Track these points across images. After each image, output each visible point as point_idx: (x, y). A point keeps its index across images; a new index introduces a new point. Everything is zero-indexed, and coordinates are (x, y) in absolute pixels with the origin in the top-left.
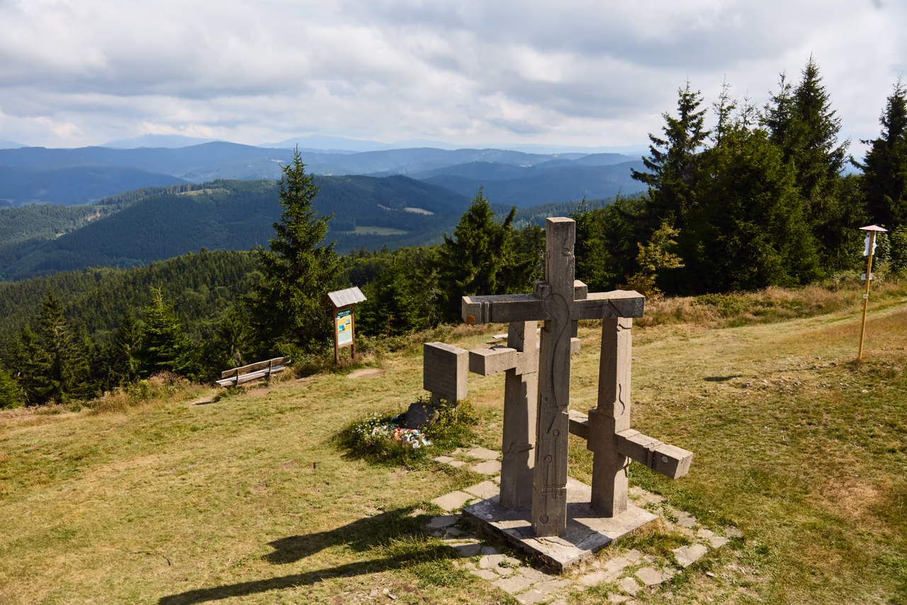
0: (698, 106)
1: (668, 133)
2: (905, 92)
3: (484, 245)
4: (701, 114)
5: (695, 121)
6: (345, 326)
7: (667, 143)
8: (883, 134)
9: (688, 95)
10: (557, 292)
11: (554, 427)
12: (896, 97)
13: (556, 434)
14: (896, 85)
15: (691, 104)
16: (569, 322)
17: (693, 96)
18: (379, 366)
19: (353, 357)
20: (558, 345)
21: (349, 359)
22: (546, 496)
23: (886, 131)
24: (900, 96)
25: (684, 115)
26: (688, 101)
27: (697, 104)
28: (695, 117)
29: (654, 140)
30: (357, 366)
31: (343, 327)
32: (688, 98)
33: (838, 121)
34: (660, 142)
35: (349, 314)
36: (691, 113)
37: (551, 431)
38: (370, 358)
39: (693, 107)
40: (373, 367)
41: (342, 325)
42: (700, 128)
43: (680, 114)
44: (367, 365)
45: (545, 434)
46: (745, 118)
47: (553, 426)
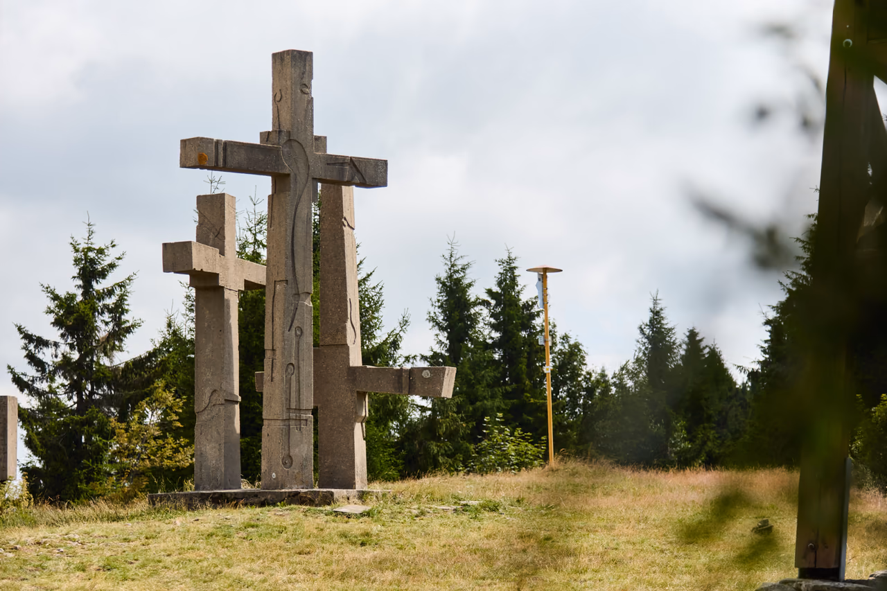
0: (115, 270)
1: (58, 323)
2: (463, 269)
4: (121, 285)
5: (111, 301)
7: (56, 345)
8: (440, 342)
9: (90, 249)
10: (295, 138)
11: (296, 324)
12: (450, 277)
13: (298, 333)
14: (448, 256)
15: (99, 267)
16: (310, 179)
17: (101, 251)
20: (298, 210)
22: (289, 426)
23: (443, 337)
24: (456, 276)
25: (87, 287)
26: (92, 261)
27: (112, 266)
28: (110, 292)
29: (28, 337)
32: (92, 255)
33: (377, 290)
34: (41, 343)
36: (99, 286)
37: (293, 329)
39: (103, 274)
42: (124, 311)
43: (79, 287)
45: (287, 332)
46: (255, 235)
47: (295, 321)
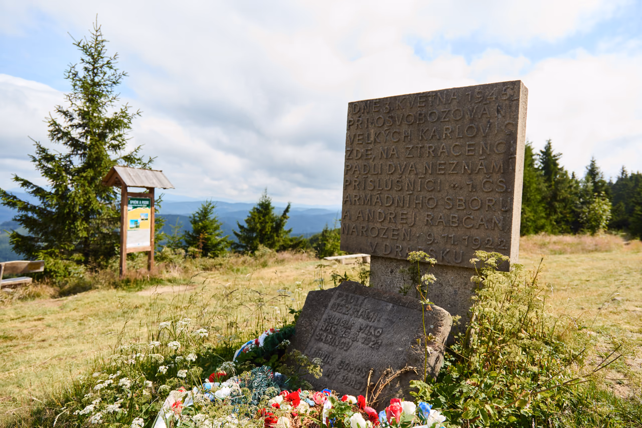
3: (268, 228)
6: (140, 221)
18: (189, 283)
19: (149, 267)
21: (144, 270)
30: (155, 281)
31: (136, 222)
35: (148, 206)
38: (175, 274)
40: (179, 284)
41: (135, 219)
44: (170, 281)
